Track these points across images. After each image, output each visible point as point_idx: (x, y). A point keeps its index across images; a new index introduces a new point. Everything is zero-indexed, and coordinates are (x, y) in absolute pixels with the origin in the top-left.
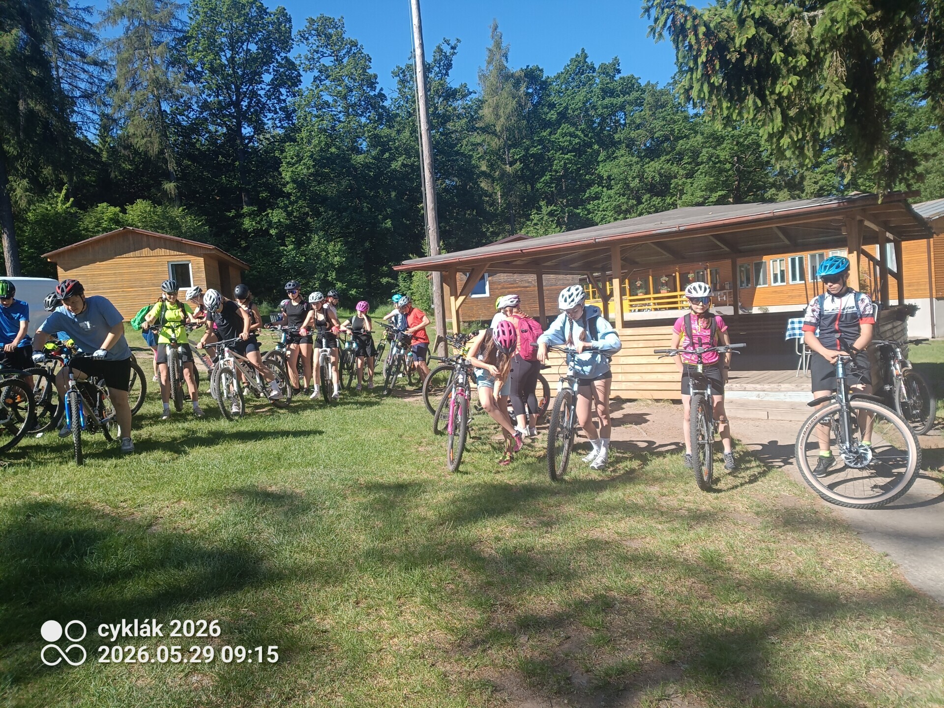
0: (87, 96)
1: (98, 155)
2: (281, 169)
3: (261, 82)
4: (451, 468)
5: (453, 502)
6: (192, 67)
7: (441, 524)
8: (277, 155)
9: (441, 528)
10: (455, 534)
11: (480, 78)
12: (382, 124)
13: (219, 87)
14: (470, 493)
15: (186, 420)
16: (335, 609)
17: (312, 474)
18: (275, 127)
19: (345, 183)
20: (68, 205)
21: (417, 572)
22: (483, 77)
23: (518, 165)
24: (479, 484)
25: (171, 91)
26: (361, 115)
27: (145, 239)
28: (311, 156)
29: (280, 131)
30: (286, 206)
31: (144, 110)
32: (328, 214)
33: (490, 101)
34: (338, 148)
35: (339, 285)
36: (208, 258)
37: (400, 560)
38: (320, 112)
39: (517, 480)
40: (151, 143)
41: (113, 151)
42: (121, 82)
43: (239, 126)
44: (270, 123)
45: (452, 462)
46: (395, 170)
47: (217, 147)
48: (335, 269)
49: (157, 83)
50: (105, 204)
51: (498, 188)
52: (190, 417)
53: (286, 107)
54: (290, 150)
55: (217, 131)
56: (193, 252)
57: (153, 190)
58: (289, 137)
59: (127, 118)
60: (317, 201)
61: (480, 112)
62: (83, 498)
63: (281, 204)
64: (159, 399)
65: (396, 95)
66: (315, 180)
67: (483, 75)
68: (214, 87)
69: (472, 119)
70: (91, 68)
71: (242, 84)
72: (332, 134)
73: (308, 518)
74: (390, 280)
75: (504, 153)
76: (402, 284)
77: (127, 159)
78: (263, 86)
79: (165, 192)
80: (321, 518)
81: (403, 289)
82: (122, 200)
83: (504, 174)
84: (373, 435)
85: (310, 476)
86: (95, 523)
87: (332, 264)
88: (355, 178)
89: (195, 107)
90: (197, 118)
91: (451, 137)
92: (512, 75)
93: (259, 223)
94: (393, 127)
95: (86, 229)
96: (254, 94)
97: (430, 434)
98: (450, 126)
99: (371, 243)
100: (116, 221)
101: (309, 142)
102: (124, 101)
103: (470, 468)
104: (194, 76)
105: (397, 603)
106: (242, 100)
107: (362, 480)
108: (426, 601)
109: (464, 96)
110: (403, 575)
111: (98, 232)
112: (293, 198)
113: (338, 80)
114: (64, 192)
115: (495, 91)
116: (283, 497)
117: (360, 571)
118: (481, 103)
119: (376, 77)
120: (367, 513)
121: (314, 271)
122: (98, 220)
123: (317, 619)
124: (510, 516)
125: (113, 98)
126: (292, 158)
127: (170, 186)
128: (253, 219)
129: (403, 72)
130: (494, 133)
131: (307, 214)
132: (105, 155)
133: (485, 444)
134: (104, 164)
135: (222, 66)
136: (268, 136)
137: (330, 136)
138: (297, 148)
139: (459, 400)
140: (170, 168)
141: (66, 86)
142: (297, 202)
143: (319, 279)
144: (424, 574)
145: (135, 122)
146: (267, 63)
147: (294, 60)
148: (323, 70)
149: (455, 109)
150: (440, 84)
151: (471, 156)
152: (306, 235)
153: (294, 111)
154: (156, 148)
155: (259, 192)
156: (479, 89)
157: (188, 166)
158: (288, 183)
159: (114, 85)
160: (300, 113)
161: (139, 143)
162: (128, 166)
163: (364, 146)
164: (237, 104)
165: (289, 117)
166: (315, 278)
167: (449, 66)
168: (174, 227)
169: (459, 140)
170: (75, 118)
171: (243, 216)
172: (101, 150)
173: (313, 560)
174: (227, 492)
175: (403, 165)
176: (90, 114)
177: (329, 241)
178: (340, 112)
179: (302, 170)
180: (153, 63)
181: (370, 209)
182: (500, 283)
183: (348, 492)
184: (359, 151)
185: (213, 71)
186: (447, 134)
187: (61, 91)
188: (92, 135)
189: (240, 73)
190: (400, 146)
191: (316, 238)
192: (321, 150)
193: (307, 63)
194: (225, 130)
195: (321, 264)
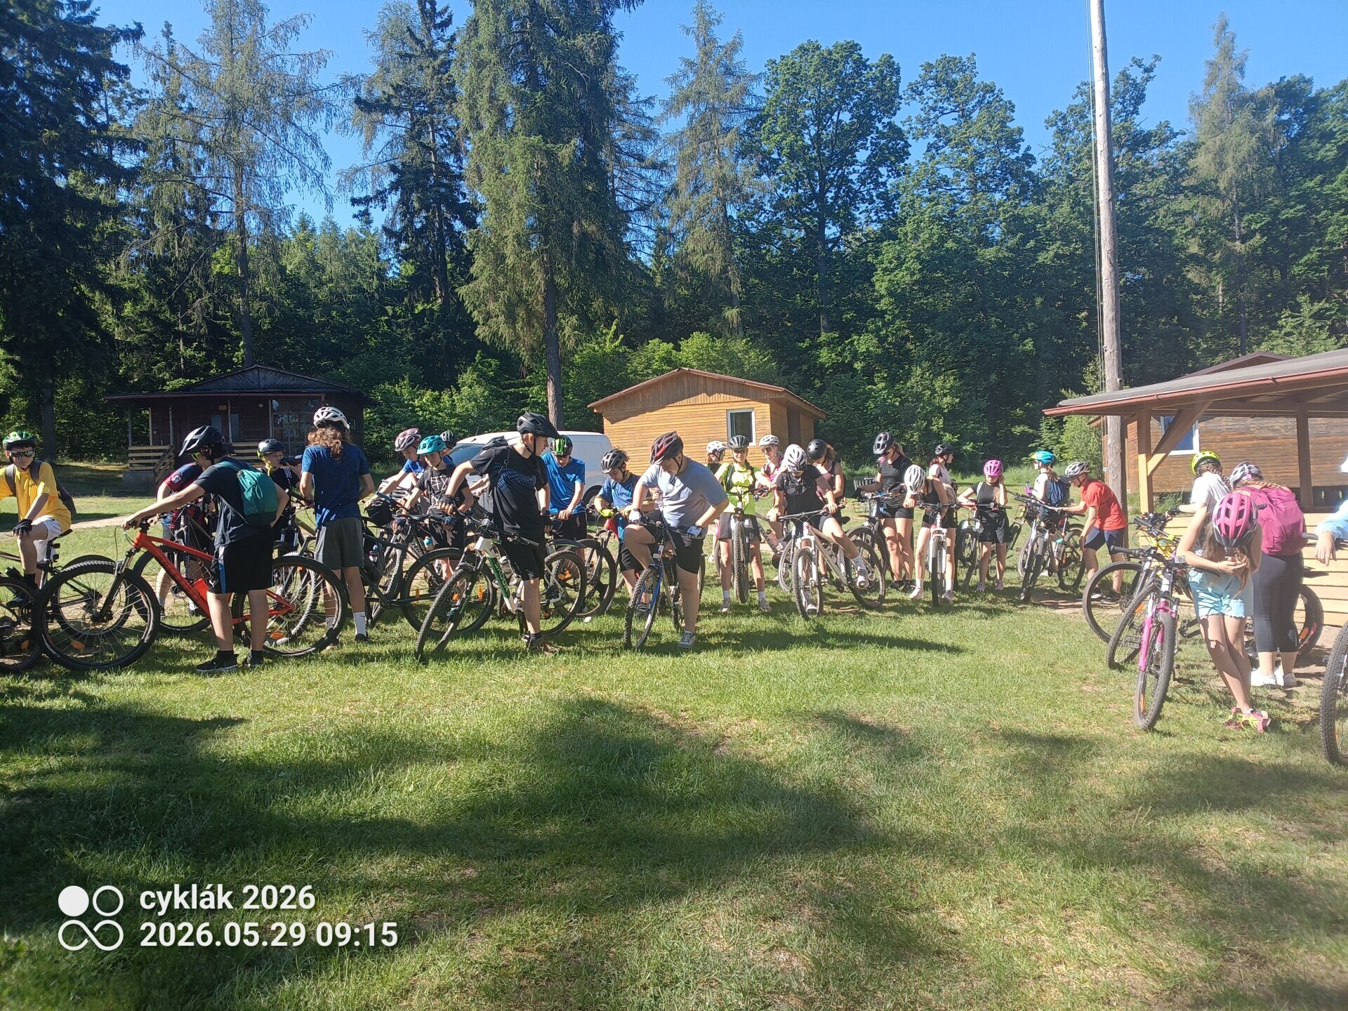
0: (643, 208)
1: (652, 280)
2: (874, 279)
3: (854, 162)
4: (1142, 723)
5: (1149, 777)
6: (766, 155)
7: (1130, 809)
8: (870, 259)
9: (1130, 814)
10: (1154, 828)
11: (1192, 109)
12: (1025, 199)
13: (799, 177)
14: (1176, 767)
15: (750, 615)
16: (968, 904)
17: (921, 705)
18: (869, 221)
19: (964, 290)
20: (617, 343)
21: (1093, 875)
22: (1197, 107)
23: (1257, 240)
24: (1192, 755)
25: (739, 190)
26: (995, 191)
27: (702, 382)
28: (918, 257)
29: (875, 227)
30: (879, 329)
31: (706, 219)
32: (935, 336)
33: (1209, 143)
34: (958, 241)
35: (948, 437)
36: (776, 404)
37: (1064, 851)
38: (934, 194)
39: (1261, 757)
40: (712, 259)
41: (668, 273)
42: (683, 185)
43: (822, 226)
44: (862, 216)
45: (1143, 714)
46: (1043, 265)
47: (792, 257)
48: (944, 414)
49: (723, 182)
50: (657, 340)
51: (1218, 279)
52: (754, 612)
53: (886, 192)
54: (889, 250)
55: (793, 236)
56: (757, 396)
57: (712, 319)
58: (888, 234)
59: (687, 231)
60: (920, 319)
61: (1192, 163)
62: (640, 701)
63: (872, 327)
64: (718, 585)
65: (1050, 154)
66: (921, 290)
67: (1198, 104)
68: (793, 177)
69: (1177, 174)
70: (648, 173)
71: (828, 169)
72: (949, 222)
73: (920, 767)
74: (1026, 429)
75: (1232, 223)
76: (1045, 435)
77: (683, 282)
78: (857, 168)
79: (725, 320)
80: (938, 769)
81: (1048, 442)
82: (675, 336)
83: (1230, 255)
84: (1009, 658)
85: (917, 708)
86: (654, 734)
87: (940, 408)
88: (980, 283)
89: (767, 208)
90: (769, 221)
91: (1139, 207)
92: (1252, 98)
93: (840, 354)
94: (1044, 201)
95: (635, 372)
96: (844, 180)
97: (1102, 667)
98: (1137, 189)
99: (999, 374)
100: (668, 361)
101: (916, 237)
102: (684, 209)
103: (1173, 728)
104: (769, 166)
105: (1063, 914)
106: (828, 191)
107: (995, 724)
108: (1111, 921)
109: (1163, 141)
110: (1070, 874)
111: (648, 374)
112: (888, 317)
113: (963, 144)
114: (614, 327)
115: (1218, 127)
116: (882, 732)
117: (1003, 856)
118: (1192, 149)
119: (1020, 131)
120: (1007, 774)
121: (913, 418)
122: (649, 359)
123: (941, 912)
124: (1250, 813)
125: (671, 209)
126: (891, 263)
127: (731, 313)
128: (833, 350)
129: (1064, 118)
130: (1216, 193)
131: (906, 338)
132: (658, 279)
133: (1198, 691)
134: (657, 291)
135: (805, 148)
136: (859, 235)
137: (947, 225)
138: (898, 248)
139: (1161, 619)
140: (733, 289)
141: (620, 199)
142: (892, 322)
143: (919, 429)
144: (1104, 881)
145: (696, 235)
146: (863, 136)
147: (900, 126)
148: (943, 134)
149: (1146, 163)
150: (1124, 128)
151: (1173, 233)
152: (903, 368)
153: (897, 196)
154: (719, 265)
155: (842, 313)
156: (1189, 126)
157: (755, 286)
158: (882, 297)
159: (674, 191)
160: (903, 199)
161: (699, 261)
162: (683, 292)
163: (997, 232)
164: (820, 197)
165: (888, 205)
166: (912, 428)
167: (1140, 98)
168: (736, 365)
169: (1151, 210)
170: (629, 237)
171: (819, 346)
172: (655, 274)
173: (929, 828)
174: (807, 715)
175: (1057, 256)
176: (644, 230)
177: (936, 375)
178: (963, 190)
179: (903, 277)
180: (720, 157)
181: (1000, 326)
182: (1219, 432)
183: (976, 740)
184: (987, 243)
185: (793, 156)
186: (1132, 203)
187: (615, 205)
188: (645, 256)
189: (827, 154)
190: (1052, 229)
191: (919, 371)
192: (933, 247)
193: (919, 126)
194: (803, 233)
195: (923, 408)
